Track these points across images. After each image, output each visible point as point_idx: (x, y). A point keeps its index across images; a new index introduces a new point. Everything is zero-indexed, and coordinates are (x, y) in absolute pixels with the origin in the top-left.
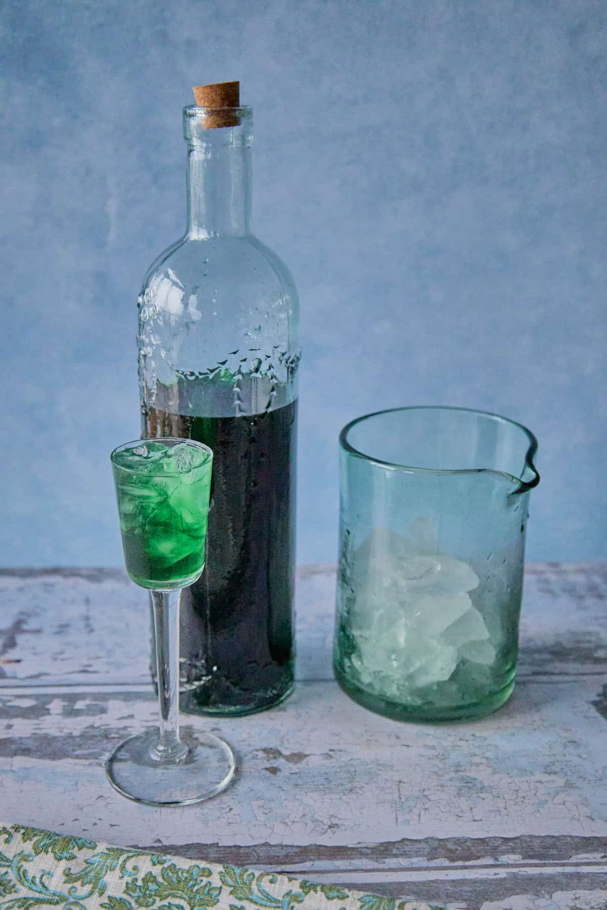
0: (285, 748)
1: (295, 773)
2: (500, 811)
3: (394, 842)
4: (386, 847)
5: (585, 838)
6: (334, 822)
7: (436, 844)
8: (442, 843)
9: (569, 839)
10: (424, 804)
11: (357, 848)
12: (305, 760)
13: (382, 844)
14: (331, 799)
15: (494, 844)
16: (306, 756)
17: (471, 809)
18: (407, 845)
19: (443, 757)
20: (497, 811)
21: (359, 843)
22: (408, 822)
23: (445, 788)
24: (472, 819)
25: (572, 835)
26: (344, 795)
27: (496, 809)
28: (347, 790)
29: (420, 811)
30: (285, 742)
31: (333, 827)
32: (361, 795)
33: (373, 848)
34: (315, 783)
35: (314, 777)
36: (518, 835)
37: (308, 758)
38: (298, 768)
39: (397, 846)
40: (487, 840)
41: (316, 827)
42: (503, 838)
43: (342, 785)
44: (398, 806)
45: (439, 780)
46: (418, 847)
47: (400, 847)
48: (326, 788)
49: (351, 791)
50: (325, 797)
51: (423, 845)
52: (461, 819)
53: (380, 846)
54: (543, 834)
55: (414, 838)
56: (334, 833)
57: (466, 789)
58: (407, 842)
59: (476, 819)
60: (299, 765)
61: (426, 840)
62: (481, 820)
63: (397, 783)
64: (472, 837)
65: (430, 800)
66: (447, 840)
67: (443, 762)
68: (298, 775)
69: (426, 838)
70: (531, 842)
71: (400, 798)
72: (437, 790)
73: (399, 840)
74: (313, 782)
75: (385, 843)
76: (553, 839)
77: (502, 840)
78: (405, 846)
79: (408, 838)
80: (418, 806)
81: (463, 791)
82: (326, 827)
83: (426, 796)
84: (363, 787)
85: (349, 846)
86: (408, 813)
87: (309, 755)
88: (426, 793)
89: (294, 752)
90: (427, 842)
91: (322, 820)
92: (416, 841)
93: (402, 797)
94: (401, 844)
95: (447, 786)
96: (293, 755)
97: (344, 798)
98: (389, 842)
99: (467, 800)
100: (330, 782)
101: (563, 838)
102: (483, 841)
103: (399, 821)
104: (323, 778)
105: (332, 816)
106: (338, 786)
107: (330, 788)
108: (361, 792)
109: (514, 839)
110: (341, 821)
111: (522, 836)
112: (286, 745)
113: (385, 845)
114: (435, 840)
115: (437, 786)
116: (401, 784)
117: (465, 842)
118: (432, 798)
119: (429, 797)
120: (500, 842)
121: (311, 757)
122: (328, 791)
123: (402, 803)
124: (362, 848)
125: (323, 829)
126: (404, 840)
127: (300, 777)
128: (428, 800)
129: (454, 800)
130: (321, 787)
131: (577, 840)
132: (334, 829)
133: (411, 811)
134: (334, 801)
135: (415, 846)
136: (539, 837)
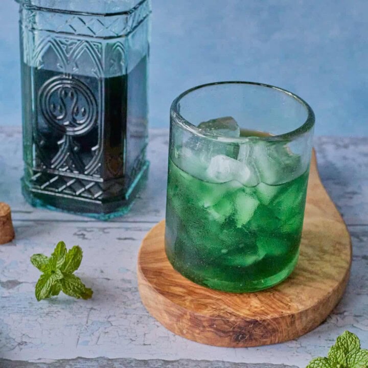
0: (4, 276)
1: (6, 297)
2: (169, 337)
3: (70, 360)
4: (61, 363)
5: (235, 364)
6: (24, 340)
7: (105, 362)
8: (110, 362)
9: (220, 364)
10: (106, 328)
11: (36, 363)
12: (18, 287)
13: (59, 360)
14: (29, 320)
15: (154, 365)
16: (20, 283)
17: (145, 334)
18: (79, 362)
19: (136, 290)
20: (166, 337)
21: (40, 359)
22: (86, 343)
23: (129, 316)
24: (142, 343)
25: (224, 360)
26: (41, 317)
27: (166, 335)
28: (44, 313)
29: (100, 334)
30: (6, 271)
31: (22, 345)
32: (55, 318)
33: (51, 364)
34: (19, 306)
35: (20, 300)
36: (178, 359)
37: (21, 285)
38: (9, 293)
39: (71, 363)
40: (149, 362)
41: (7, 343)
42: (164, 361)
43: (41, 308)
44: (83, 328)
45: (125, 308)
46: (89, 364)
47: (73, 364)
48: (27, 311)
49: (47, 314)
50: (23, 318)
51: (95, 363)
52: (134, 342)
53: (56, 362)
54: (199, 359)
55: (87, 357)
56: (21, 349)
57: (146, 317)
58: (80, 360)
59: (146, 343)
60: (11, 291)
61: (96, 360)
62: (150, 345)
63: (89, 310)
64: (137, 359)
65: (112, 325)
66: (116, 360)
67: (133, 294)
68: (8, 299)
69: (98, 358)
70: (187, 365)
71: (87, 323)
72: (121, 317)
73: (74, 358)
74: (18, 305)
75: (62, 360)
76: (207, 363)
77: (163, 362)
78: (78, 364)
79: (83, 356)
80: (100, 330)
81: (142, 319)
82: (16, 344)
83: (109, 322)
84: (59, 311)
85: (30, 361)
86: (90, 335)
87: (22, 283)
88: (110, 320)
89: (10, 279)
90: (98, 361)
91: (14, 338)
92: (88, 359)
93: (89, 321)
94: (75, 361)
95: (130, 314)
96: (9, 282)
97: (40, 320)
98: (65, 360)
99: (144, 327)
100: (32, 305)
101: (216, 363)
102: (145, 362)
103: (80, 342)
104: (28, 302)
105: (24, 335)
106: (38, 309)
107: (30, 311)
108: (55, 315)
109: (172, 362)
110: (31, 339)
111: (180, 359)
112: (6, 274)
113: (61, 362)
114: (105, 359)
115: (122, 314)
116: (92, 311)
117: (130, 363)
118: (113, 323)
119: (112, 322)
120: (160, 364)
121: (24, 284)
122: (28, 313)
123: (87, 326)
124: (41, 363)
125: (13, 345)
126: (79, 358)
127: (9, 300)
128: (110, 325)
129: (132, 325)
130: (23, 310)
131: (227, 365)
132: (21, 347)
133: (93, 334)
134: (30, 322)
135: (87, 364)
136: (196, 361)
